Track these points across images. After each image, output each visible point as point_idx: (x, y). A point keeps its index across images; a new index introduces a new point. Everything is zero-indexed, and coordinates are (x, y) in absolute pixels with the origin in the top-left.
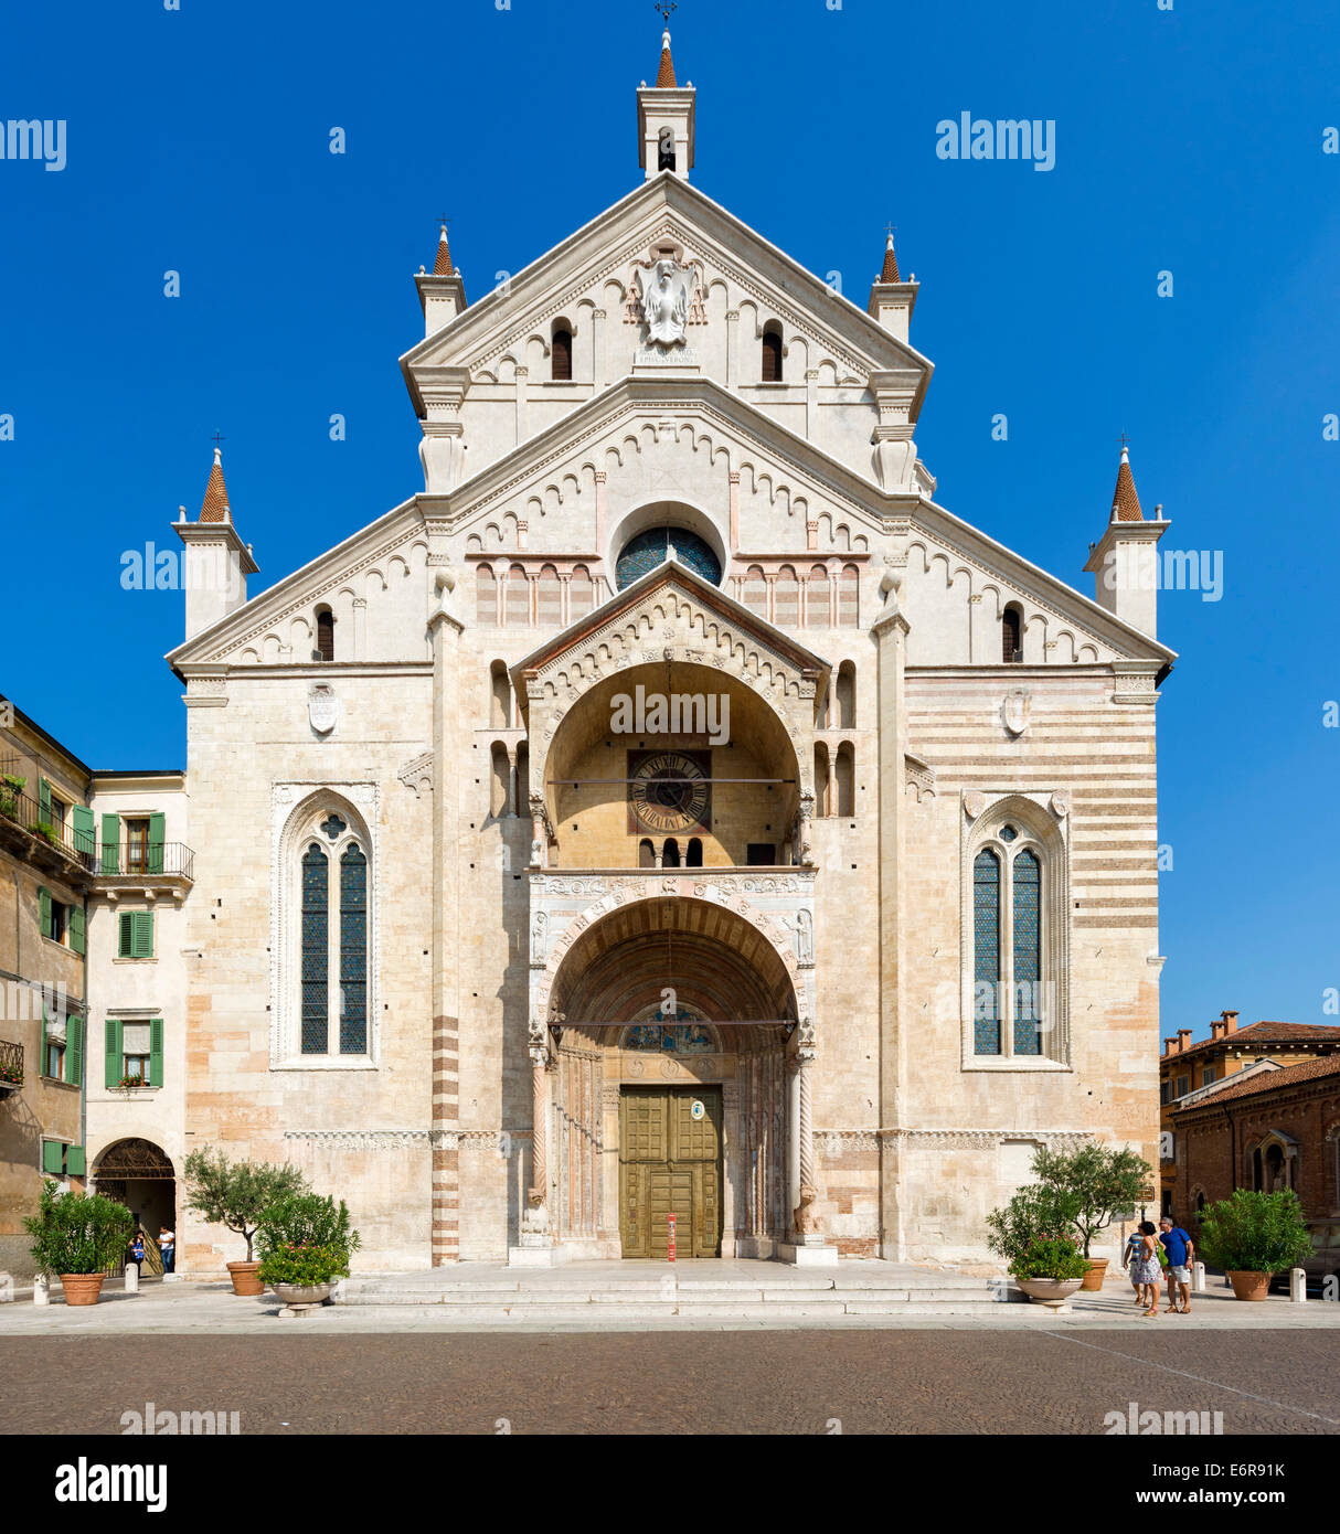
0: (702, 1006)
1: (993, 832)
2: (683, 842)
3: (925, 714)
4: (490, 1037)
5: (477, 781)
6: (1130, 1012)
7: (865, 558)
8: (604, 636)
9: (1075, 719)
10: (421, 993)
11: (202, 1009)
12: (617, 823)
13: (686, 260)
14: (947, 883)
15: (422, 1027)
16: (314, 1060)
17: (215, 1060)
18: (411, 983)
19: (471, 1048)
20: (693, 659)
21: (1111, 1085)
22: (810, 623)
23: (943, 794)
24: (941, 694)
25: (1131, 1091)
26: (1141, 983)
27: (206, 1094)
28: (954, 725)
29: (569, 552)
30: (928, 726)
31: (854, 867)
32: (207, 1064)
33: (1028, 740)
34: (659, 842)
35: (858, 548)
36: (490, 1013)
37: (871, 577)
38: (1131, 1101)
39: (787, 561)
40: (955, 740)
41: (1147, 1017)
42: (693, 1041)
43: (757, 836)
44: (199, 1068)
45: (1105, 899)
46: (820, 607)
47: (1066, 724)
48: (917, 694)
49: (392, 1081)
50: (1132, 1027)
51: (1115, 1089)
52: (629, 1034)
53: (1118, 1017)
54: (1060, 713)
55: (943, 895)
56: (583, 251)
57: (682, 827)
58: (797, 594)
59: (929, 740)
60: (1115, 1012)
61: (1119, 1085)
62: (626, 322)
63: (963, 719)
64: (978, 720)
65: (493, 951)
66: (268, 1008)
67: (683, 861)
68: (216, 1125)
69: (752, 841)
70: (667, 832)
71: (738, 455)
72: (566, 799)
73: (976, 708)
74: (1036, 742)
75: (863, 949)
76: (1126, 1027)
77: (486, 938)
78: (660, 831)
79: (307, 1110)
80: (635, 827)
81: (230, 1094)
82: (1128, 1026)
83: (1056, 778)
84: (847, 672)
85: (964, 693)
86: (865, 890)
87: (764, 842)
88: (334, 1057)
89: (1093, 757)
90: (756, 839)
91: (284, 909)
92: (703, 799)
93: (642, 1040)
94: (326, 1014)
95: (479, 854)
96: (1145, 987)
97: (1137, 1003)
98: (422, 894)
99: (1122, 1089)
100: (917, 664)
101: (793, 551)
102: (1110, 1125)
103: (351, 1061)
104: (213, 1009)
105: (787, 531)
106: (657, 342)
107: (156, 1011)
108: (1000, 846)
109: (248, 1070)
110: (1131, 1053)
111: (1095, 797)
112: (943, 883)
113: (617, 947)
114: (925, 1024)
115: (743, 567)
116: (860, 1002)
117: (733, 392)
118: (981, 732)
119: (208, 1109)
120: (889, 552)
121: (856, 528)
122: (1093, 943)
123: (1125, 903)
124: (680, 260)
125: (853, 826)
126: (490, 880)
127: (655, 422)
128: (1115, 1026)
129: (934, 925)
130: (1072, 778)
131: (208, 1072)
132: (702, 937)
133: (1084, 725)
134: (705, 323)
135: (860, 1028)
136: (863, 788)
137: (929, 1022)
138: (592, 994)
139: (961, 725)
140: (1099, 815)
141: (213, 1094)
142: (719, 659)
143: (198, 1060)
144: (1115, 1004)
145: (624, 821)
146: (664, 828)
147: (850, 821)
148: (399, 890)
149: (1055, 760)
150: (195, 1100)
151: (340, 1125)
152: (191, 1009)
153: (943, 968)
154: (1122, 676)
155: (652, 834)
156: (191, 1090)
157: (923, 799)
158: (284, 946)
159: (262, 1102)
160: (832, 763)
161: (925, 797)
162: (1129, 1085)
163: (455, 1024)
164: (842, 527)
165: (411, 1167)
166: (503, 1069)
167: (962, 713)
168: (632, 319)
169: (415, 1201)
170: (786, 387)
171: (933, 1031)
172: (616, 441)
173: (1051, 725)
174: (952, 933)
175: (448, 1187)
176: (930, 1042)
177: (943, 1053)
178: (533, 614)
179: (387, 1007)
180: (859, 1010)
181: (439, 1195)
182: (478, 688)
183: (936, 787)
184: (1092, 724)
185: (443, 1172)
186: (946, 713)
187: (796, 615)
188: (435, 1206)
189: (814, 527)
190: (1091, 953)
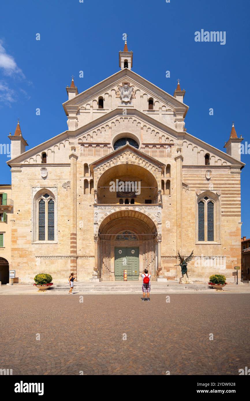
0: (134, 232)
1: (203, 198)
2: (130, 199)
3: (187, 175)
4: (84, 238)
5: (81, 187)
6: (235, 233)
7: (173, 144)
9: (222, 176)
10: (67, 229)
11: (15, 232)
12: (114, 195)
13: (131, 85)
15: (68, 235)
16: (42, 242)
17: (18, 242)
19: (79, 239)
20: (133, 163)
21: (230, 247)
23: (191, 190)
24: (191, 171)
27: (16, 248)
28: (194, 177)
29: (103, 142)
30: (188, 177)
31: (170, 204)
33: (211, 180)
34: (124, 199)
35: (171, 142)
36: (84, 233)
37: (174, 149)
38: (234, 250)
39: (154, 145)
40: (194, 180)
41: (238, 234)
42: (132, 238)
45: (229, 211)
46: (162, 153)
47: (220, 177)
48: (185, 171)
49: (61, 246)
50: (235, 236)
54: (219, 175)
58: (157, 151)
59: (188, 180)
60: (231, 233)
61: (232, 247)
62: (116, 98)
64: (199, 176)
65: (84, 221)
66: (31, 231)
67: (130, 202)
68: (19, 254)
70: (126, 197)
71: (143, 124)
72: (102, 191)
73: (198, 174)
74: (213, 180)
79: (40, 252)
81: (22, 248)
83: (218, 188)
86: (173, 209)
87: (149, 199)
88: (46, 241)
89: (226, 184)
90: (147, 199)
91: (35, 212)
94: (45, 233)
95: (81, 201)
96: (238, 228)
97: (236, 231)
98: (68, 209)
100: (185, 165)
101: (156, 143)
102: (230, 255)
103: (51, 242)
104: (18, 232)
105: (154, 139)
106: (124, 101)
107: (4, 232)
108: (204, 201)
109: (26, 244)
110: (235, 241)
111: (226, 191)
112: (191, 208)
114: (187, 235)
115: (144, 146)
117: (142, 111)
118: (200, 178)
119: (17, 251)
120: (178, 143)
121: (171, 138)
122: (226, 219)
123: (233, 212)
124: (129, 86)
125: (170, 196)
126: (84, 207)
127: (123, 117)
128: (231, 236)
129: (189, 216)
130: (221, 188)
131: (17, 244)
132: (135, 218)
133: (224, 177)
134: (135, 98)
135: (172, 236)
136: (172, 189)
138: (108, 229)
140: (228, 195)
141: (18, 248)
142: (139, 164)
143: (14, 242)
144: (231, 231)
145: (116, 195)
146: (125, 196)
148: (63, 208)
149: (217, 184)
150: (13, 250)
152: (13, 232)
153: (191, 224)
154: (233, 168)
156: (13, 247)
157: (186, 191)
158: (35, 219)
159: (30, 250)
160: (165, 184)
162: (234, 247)
163: (76, 235)
164: (167, 138)
165: (65, 263)
166: (87, 243)
167: (195, 175)
168: (118, 97)
169: (66, 269)
170: (154, 111)
171: (189, 236)
172: (114, 121)
173: (216, 177)
174: (193, 217)
175: (74, 267)
176: (188, 239)
177: (191, 241)
178: (94, 154)
179: (59, 231)
180: (171, 232)
181: (72, 268)
182: (81, 169)
183: (190, 189)
184: (226, 177)
185: (72, 264)
186: (192, 175)
187: (157, 155)
188: (71, 270)
189: (160, 138)
190: (226, 221)
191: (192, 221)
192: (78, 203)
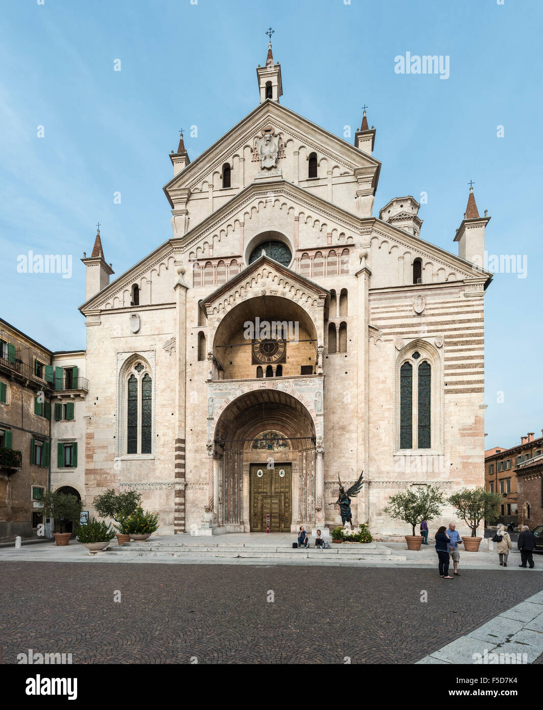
0: (283, 432)
1: (409, 356)
2: (274, 366)
3: (378, 308)
4: (197, 447)
5: (193, 347)
6: (471, 429)
7: (353, 245)
8: (237, 288)
9: (446, 305)
10: (171, 430)
11: (91, 438)
12: (248, 360)
13: (276, 133)
14: (387, 378)
15: (171, 443)
16: (131, 456)
17: (95, 456)
18: (167, 426)
19: (190, 451)
20: (273, 294)
21: (462, 461)
22: (328, 274)
23: (386, 341)
24: (385, 299)
25: (471, 463)
26: (476, 417)
27: (92, 470)
28: (391, 312)
29: (229, 255)
30: (379, 313)
31: (346, 373)
32: (93, 458)
33: (424, 316)
34: (264, 367)
35: (350, 242)
36: (197, 437)
37: (355, 254)
38: (471, 467)
39: (318, 250)
40: (391, 318)
41: (479, 431)
42: (280, 445)
43: (305, 362)
44: (89, 460)
45: (460, 381)
46: (332, 268)
47: (442, 308)
48: (374, 300)
49: (160, 464)
50: (472, 436)
51: (463, 462)
52: (254, 443)
53: (464, 432)
54: (439, 303)
55: (385, 383)
56: (234, 136)
57: (274, 360)
58: (323, 263)
59: (379, 319)
60: (464, 429)
61: (465, 461)
62: (253, 161)
63: (394, 309)
64: (401, 309)
65: (198, 413)
66: (115, 437)
67: (274, 374)
68: (96, 481)
69: (303, 365)
70: (267, 363)
71: (298, 209)
72: (228, 352)
73: (400, 304)
74: (428, 316)
75: (350, 406)
76: (469, 436)
77: (196, 408)
78: (265, 363)
79: (129, 475)
80: (255, 361)
81: (101, 469)
82: (469, 435)
83: (437, 331)
84: (344, 293)
85: (395, 298)
86: (351, 382)
87: (308, 364)
88: (139, 455)
89: (454, 321)
90: (305, 364)
91: (121, 399)
92: (283, 349)
93: (259, 445)
94: (137, 439)
95: (193, 375)
96: (477, 418)
97: (474, 425)
98: (171, 392)
99: (467, 463)
100: (374, 288)
101: (321, 246)
102: (461, 478)
103: (146, 456)
104: (95, 438)
105: (319, 238)
106: (265, 168)
107: (75, 439)
108: (412, 361)
109: (107, 460)
110: (471, 447)
111: (455, 338)
112: (385, 378)
113: (246, 410)
114: (377, 436)
115: (300, 254)
116: (348, 428)
117: (296, 184)
118: (403, 314)
119: (93, 475)
120: (363, 242)
121: (348, 234)
122: (454, 400)
123: (469, 382)
124: (273, 134)
125: (346, 356)
126: (197, 385)
127: (264, 200)
128: (463, 435)
129: (381, 396)
130: (445, 330)
131: (93, 461)
132: (281, 404)
133: (450, 307)
134: (285, 158)
135: (349, 439)
136: (350, 340)
137: (379, 436)
138: (237, 428)
139: (394, 312)
140: (457, 345)
141: (95, 470)
142: (284, 294)
143: (89, 457)
144: (464, 426)
145: (250, 359)
146: (267, 361)
147: (345, 354)
148: (163, 390)
149: (437, 323)
150: (88, 472)
151: (140, 481)
152: (87, 438)
153: (385, 413)
154: (468, 285)
155: (262, 364)
156: (87, 468)
157: (377, 343)
158: (120, 414)
159: (112, 472)
160: (337, 331)
161: (378, 343)
162: (470, 461)
163: (183, 441)
164: (342, 234)
165: (167, 497)
166: (202, 458)
167: (394, 307)
168: (255, 160)
169: (168, 510)
170: (319, 179)
171: (381, 439)
172: (248, 209)
173: (435, 308)
174: (389, 399)
175: (180, 504)
176: (378, 445)
177: (386, 448)
178: (215, 281)
179: (158, 436)
180: (348, 432)
181: (176, 507)
182: (193, 311)
183: (383, 338)
184: (454, 307)
185: (178, 499)
186: (387, 307)
187: (322, 272)
188: (175, 511)
189: (330, 235)
190: (452, 404)
191: (388, 407)
192: (188, 379)
